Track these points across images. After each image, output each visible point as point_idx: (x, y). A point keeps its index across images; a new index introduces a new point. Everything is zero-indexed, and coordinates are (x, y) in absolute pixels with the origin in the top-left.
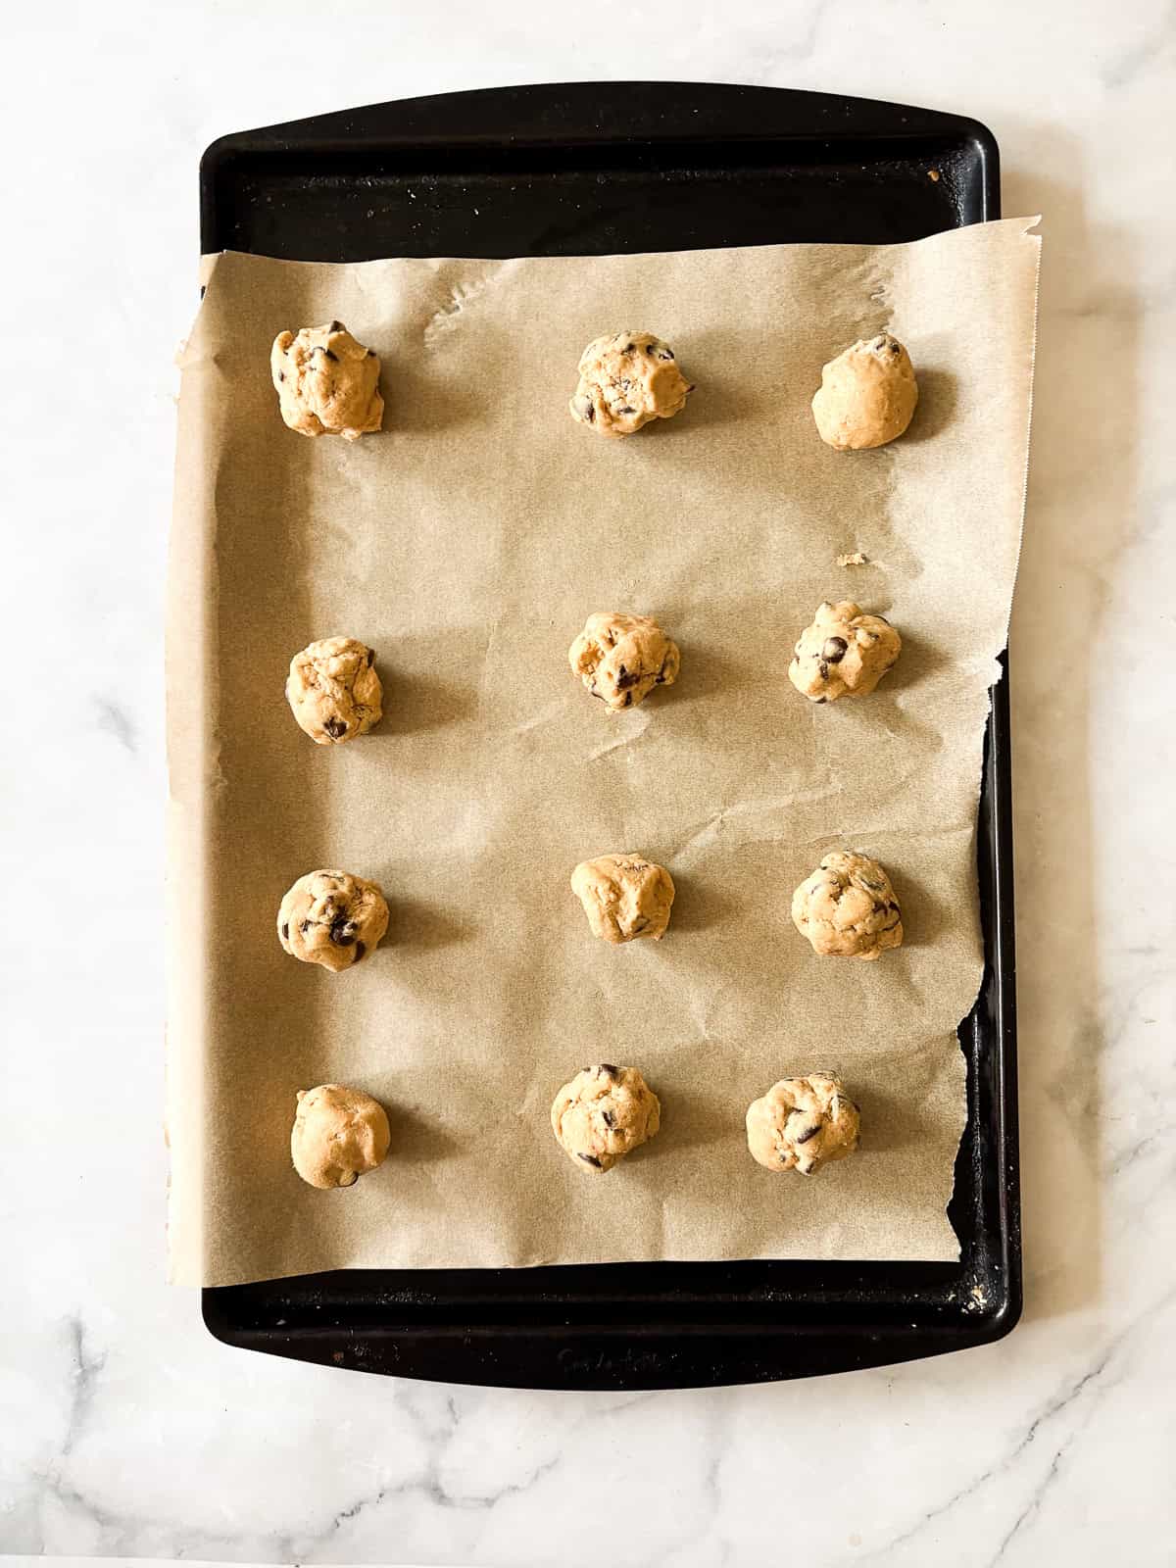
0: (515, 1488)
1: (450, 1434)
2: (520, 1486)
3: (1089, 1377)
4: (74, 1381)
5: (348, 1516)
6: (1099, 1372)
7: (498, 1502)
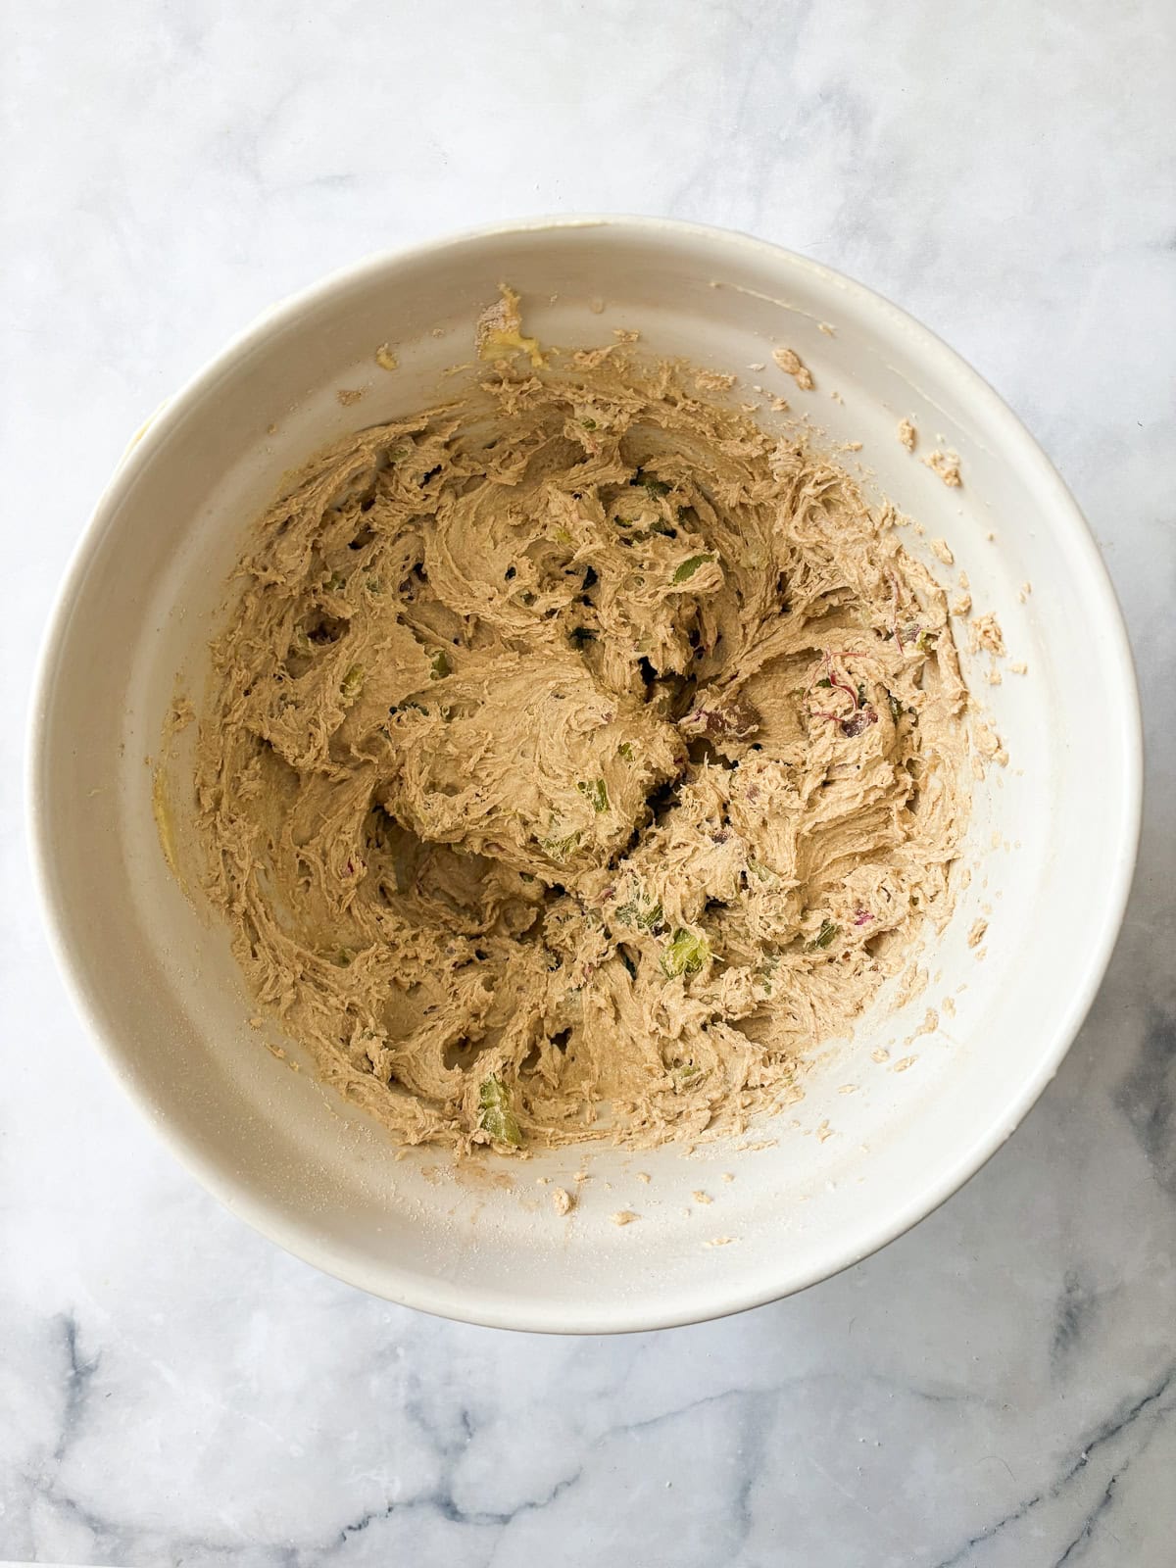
0: (532, 1505)
1: (461, 1448)
2: (537, 1501)
3: (1148, 1399)
4: (66, 1383)
5: (355, 1529)
6: (1159, 1395)
7: (513, 1519)
